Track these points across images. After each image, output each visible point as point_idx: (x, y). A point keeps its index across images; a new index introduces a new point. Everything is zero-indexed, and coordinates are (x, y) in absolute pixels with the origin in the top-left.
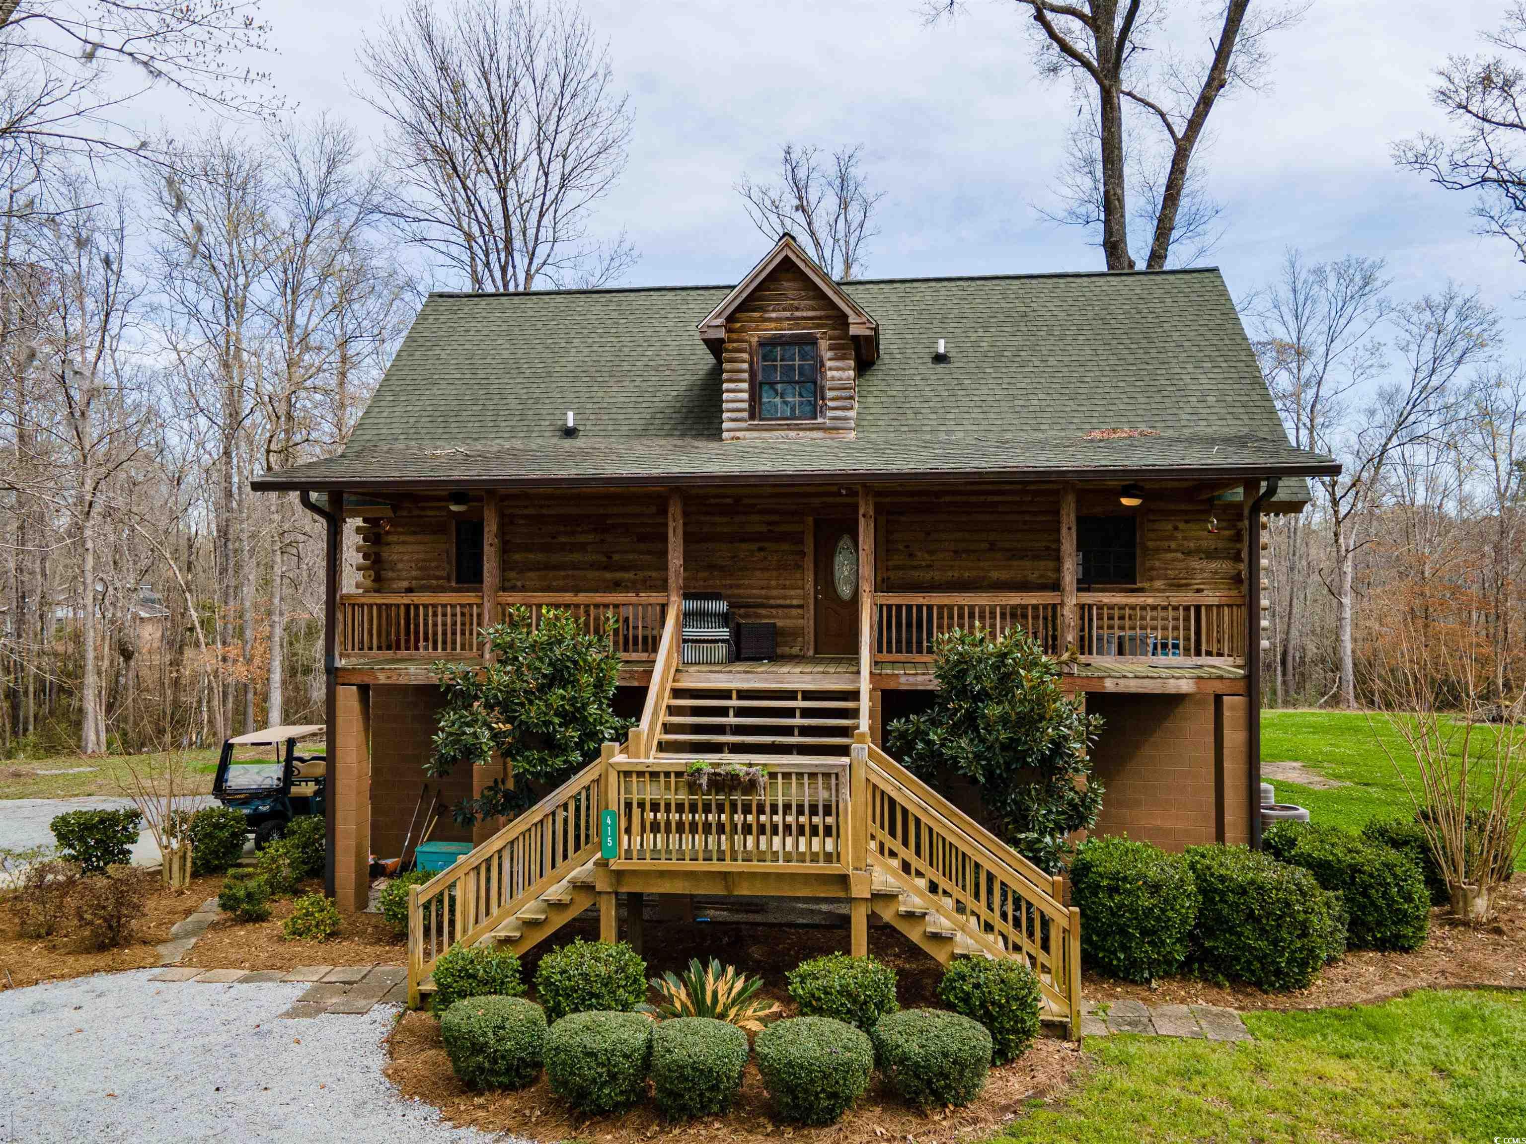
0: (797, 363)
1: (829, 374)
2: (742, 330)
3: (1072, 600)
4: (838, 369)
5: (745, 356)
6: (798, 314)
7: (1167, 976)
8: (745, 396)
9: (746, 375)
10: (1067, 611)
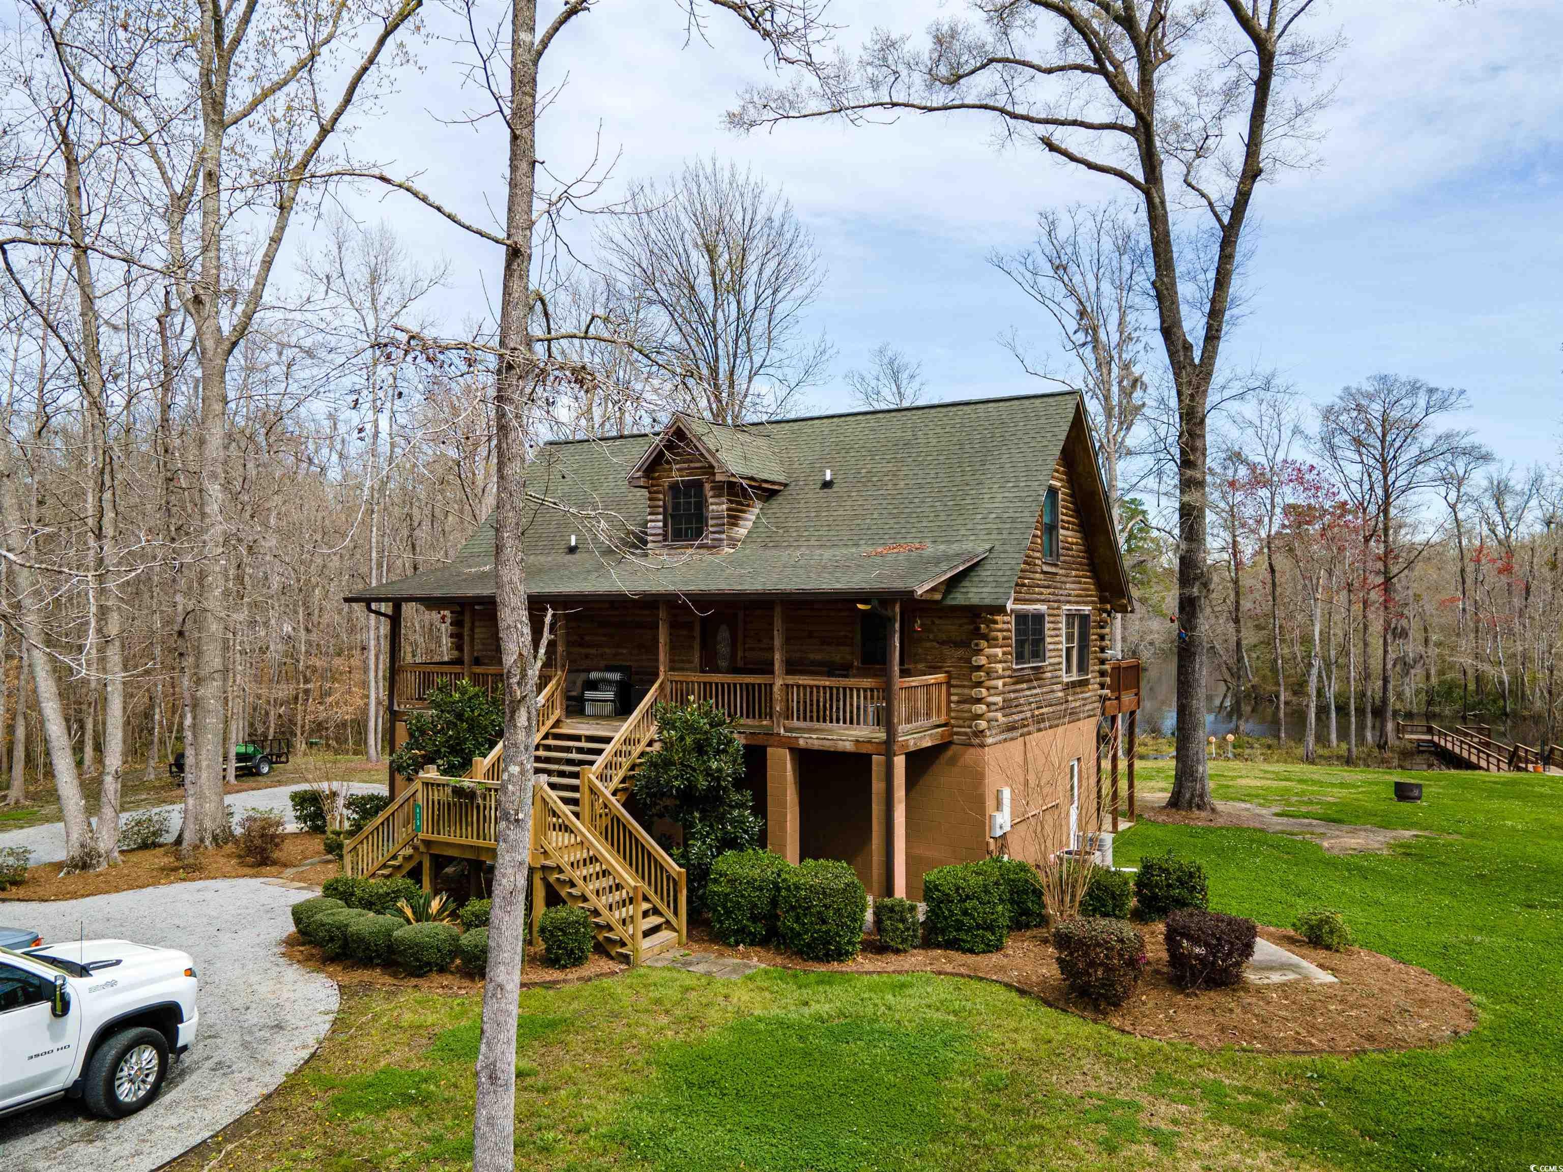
0: (693, 500)
1: (711, 507)
2: (659, 478)
3: (779, 682)
4: (716, 504)
5: (661, 496)
6: (692, 465)
7: (752, 944)
8: (661, 524)
9: (661, 510)
10: (776, 689)
